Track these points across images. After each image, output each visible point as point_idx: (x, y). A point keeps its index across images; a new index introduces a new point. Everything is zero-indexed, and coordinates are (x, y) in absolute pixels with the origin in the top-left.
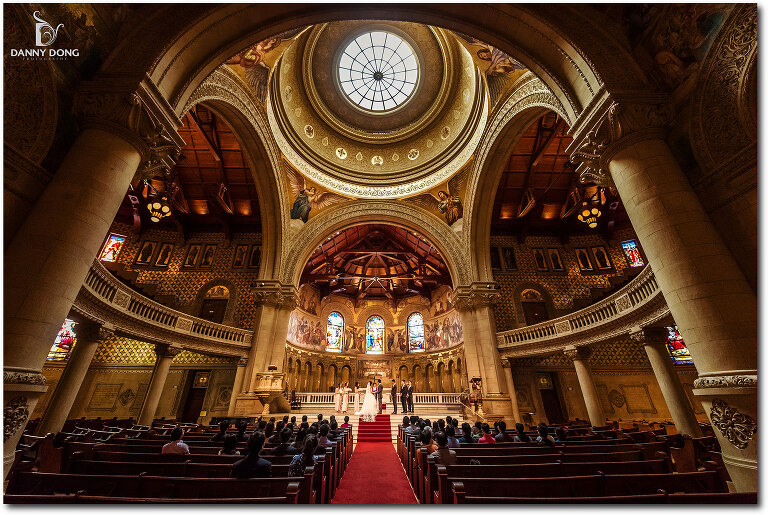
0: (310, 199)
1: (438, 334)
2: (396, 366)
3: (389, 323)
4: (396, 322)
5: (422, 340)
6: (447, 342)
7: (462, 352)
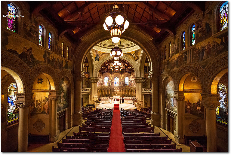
0: (99, 55)
1: (132, 83)
2: (121, 89)
3: (120, 79)
4: (122, 78)
5: (128, 83)
6: (134, 85)
7: (135, 88)
